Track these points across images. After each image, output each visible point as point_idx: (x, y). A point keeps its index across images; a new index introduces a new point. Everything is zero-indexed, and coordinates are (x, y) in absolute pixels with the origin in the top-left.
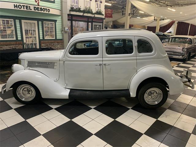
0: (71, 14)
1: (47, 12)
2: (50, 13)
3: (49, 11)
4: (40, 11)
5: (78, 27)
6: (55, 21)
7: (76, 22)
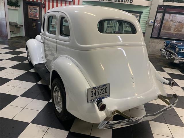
0: (164, 4)
1: (129, 3)
2: (132, 4)
3: (131, 2)
4: (120, 3)
5: (172, 21)
6: (141, 13)
7: (172, 15)
